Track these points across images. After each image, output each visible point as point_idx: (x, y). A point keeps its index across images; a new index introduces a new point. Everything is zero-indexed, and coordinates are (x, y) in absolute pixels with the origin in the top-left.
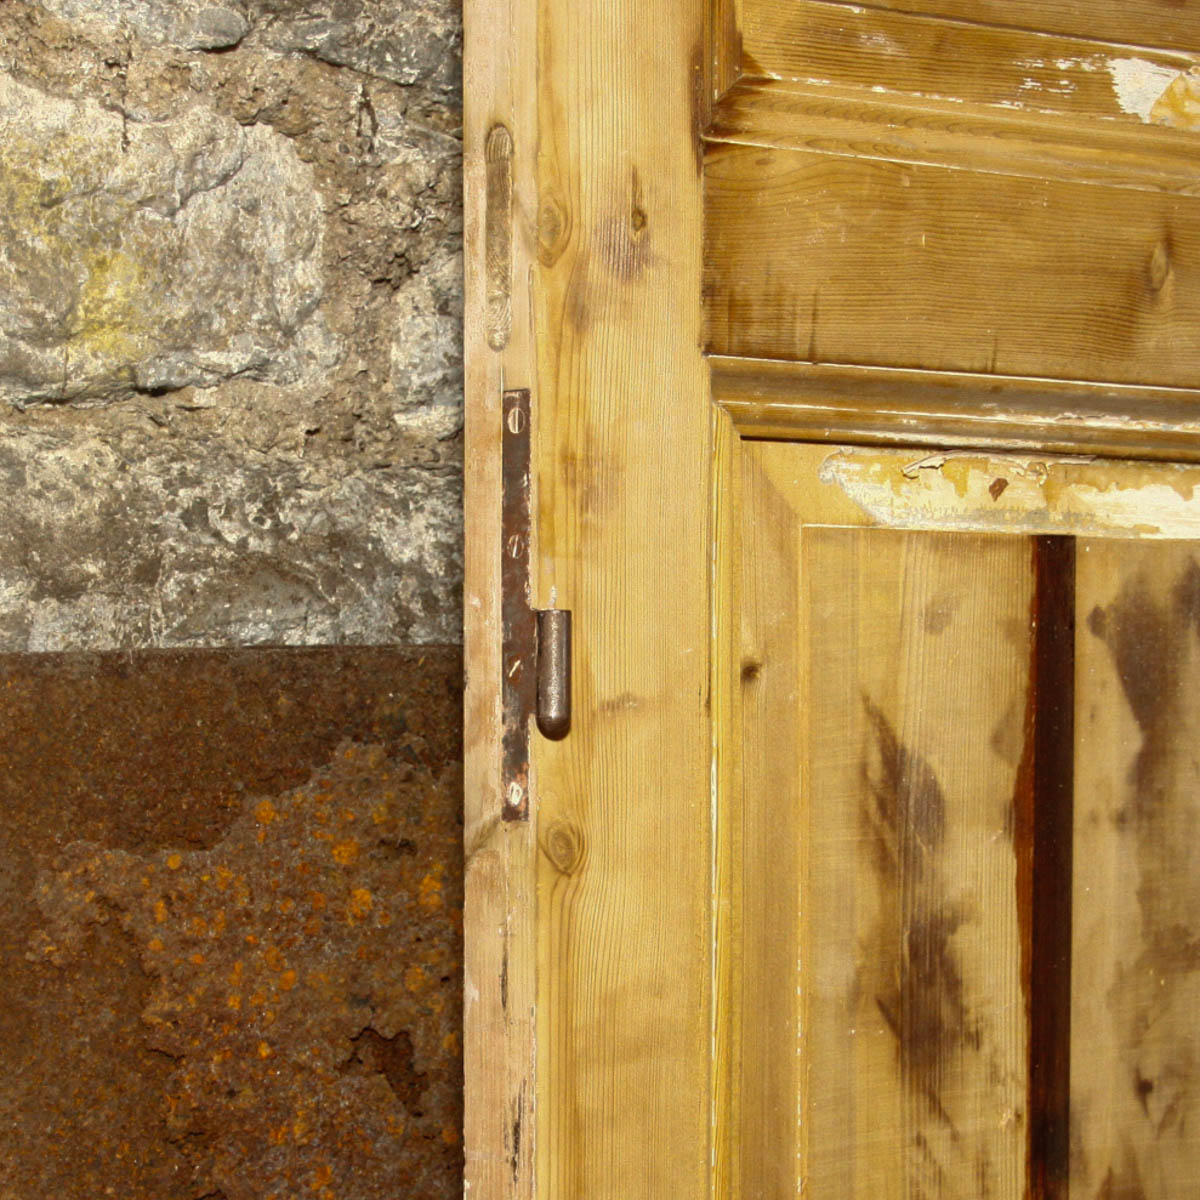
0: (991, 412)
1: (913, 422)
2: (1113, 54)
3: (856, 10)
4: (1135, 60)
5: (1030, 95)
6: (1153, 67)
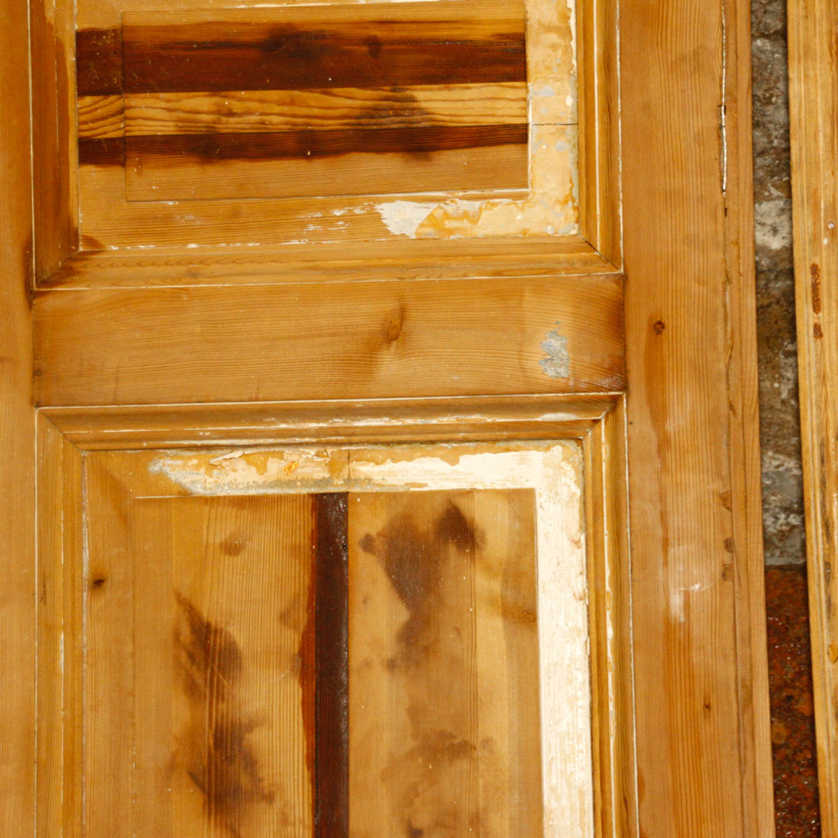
0: (274, 423)
1: (207, 434)
2: (380, 201)
3: (171, 203)
4: (399, 202)
5: (314, 233)
6: (416, 204)
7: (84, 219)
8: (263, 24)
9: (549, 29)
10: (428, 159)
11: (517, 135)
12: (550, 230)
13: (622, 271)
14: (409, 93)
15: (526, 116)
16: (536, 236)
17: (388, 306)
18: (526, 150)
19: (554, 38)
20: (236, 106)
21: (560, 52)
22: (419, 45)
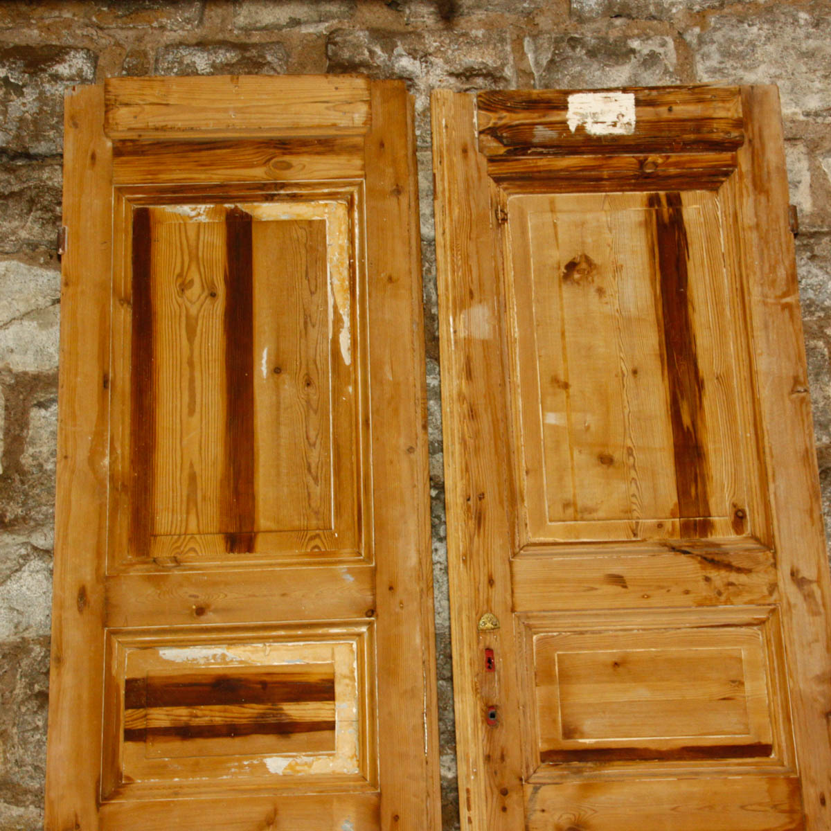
7: (125, 768)
8: (211, 675)
9: (345, 677)
10: (289, 737)
11: (331, 726)
12: (345, 771)
13: (379, 791)
14: (280, 706)
15: (334, 717)
16: (339, 774)
17: (269, 808)
18: (334, 733)
19: (347, 681)
20: (199, 713)
21: (350, 688)
22: (284, 684)
